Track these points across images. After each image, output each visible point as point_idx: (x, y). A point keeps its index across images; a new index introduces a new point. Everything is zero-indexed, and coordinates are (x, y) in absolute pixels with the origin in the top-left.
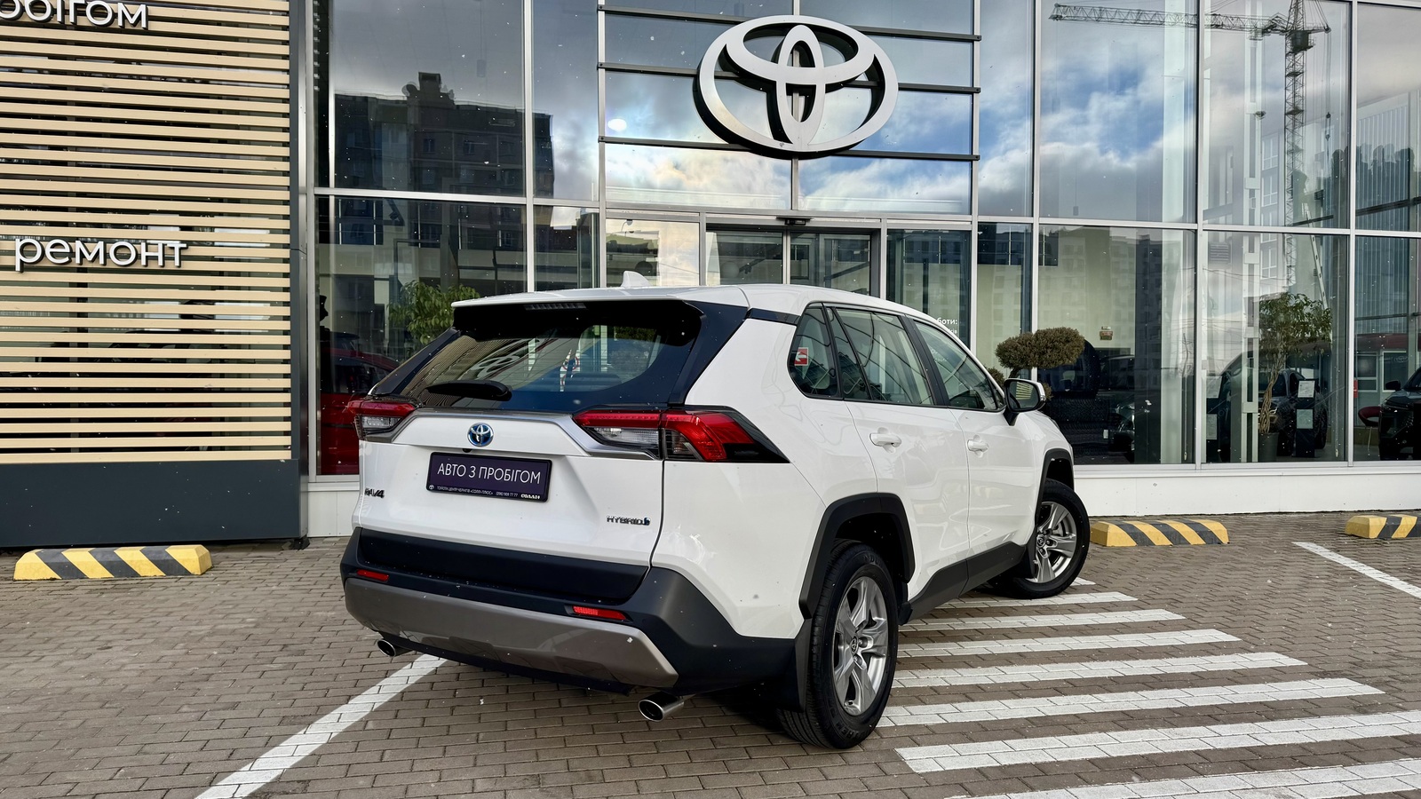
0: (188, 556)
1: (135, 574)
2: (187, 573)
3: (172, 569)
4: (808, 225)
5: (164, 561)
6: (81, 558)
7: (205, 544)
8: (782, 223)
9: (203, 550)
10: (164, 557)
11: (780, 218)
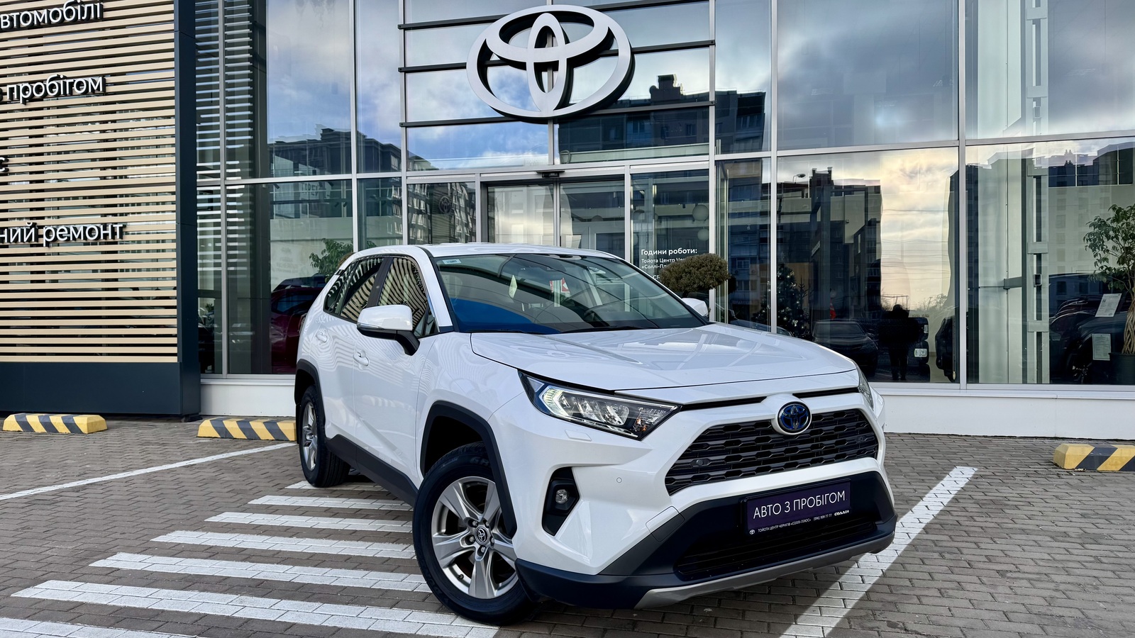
0: (82, 421)
1: (56, 431)
2: (80, 432)
3: (73, 428)
4: (561, 176)
5: (71, 424)
6: (33, 419)
7: (102, 415)
8: (540, 177)
9: (98, 418)
10: (70, 422)
11: (539, 173)
